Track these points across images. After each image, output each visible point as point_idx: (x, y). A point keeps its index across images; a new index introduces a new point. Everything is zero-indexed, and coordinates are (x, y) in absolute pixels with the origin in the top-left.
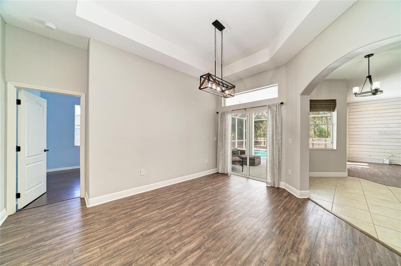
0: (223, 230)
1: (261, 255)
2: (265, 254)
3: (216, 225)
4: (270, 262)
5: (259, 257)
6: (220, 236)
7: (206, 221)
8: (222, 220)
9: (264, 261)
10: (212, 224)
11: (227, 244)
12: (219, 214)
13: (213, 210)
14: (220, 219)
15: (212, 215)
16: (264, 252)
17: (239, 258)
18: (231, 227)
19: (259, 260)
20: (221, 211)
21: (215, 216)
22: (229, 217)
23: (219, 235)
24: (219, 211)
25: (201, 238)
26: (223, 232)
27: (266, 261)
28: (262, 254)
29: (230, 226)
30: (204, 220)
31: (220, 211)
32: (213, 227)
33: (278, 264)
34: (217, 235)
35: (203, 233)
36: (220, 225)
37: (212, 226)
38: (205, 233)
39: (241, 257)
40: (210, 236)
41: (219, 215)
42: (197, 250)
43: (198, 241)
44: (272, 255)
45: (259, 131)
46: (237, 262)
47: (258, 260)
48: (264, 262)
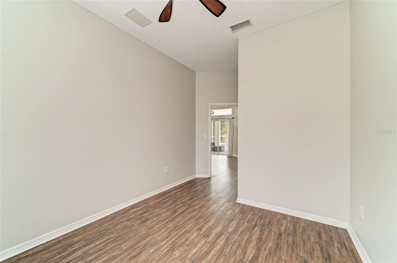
45: (224, 129)
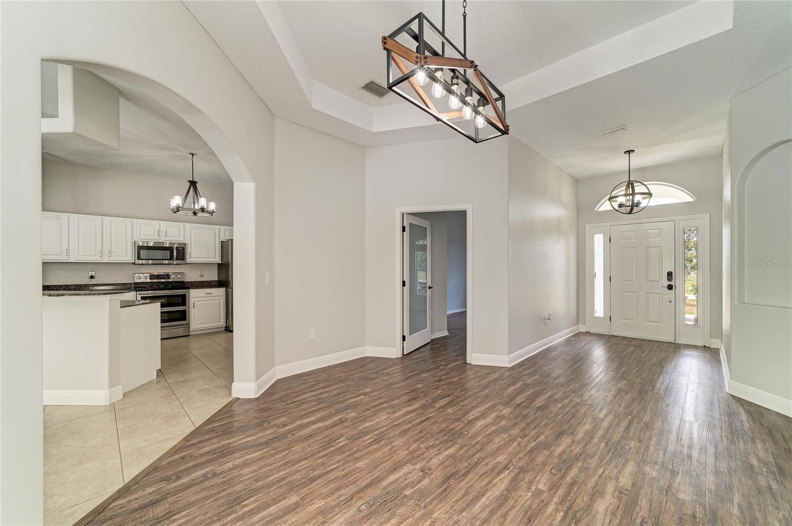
0: (438, 442)
3: (451, 451)
6: (443, 433)
7: (476, 458)
8: (439, 462)
10: (461, 453)
12: (448, 478)
13: (467, 493)
14: (444, 464)
15: (466, 474)
18: (422, 447)
20: (443, 488)
21: (456, 473)
22: (422, 471)
23: (444, 436)
24: (448, 490)
25: (473, 431)
26: (437, 440)
29: (425, 450)
30: (481, 462)
31: (445, 490)
32: (456, 446)
34: (448, 435)
35: (472, 437)
36: (442, 452)
37: (461, 449)
38: (470, 438)
40: (459, 433)
41: (449, 475)
42: (473, 419)
43: (476, 428)
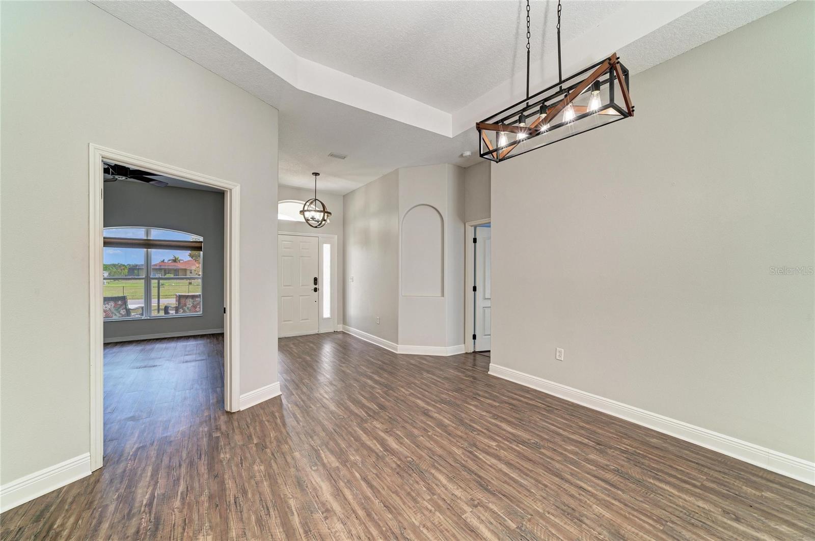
1: (340, 517)
2: (339, 526)
4: (320, 523)
5: (337, 512)
9: (327, 517)
11: (384, 480)
16: (342, 525)
17: (349, 485)
19: (331, 510)
27: (326, 518)
28: (339, 519)
33: (309, 533)
39: (351, 490)
44: (330, 535)
46: (343, 482)
47: (334, 508)
48: (325, 515)
